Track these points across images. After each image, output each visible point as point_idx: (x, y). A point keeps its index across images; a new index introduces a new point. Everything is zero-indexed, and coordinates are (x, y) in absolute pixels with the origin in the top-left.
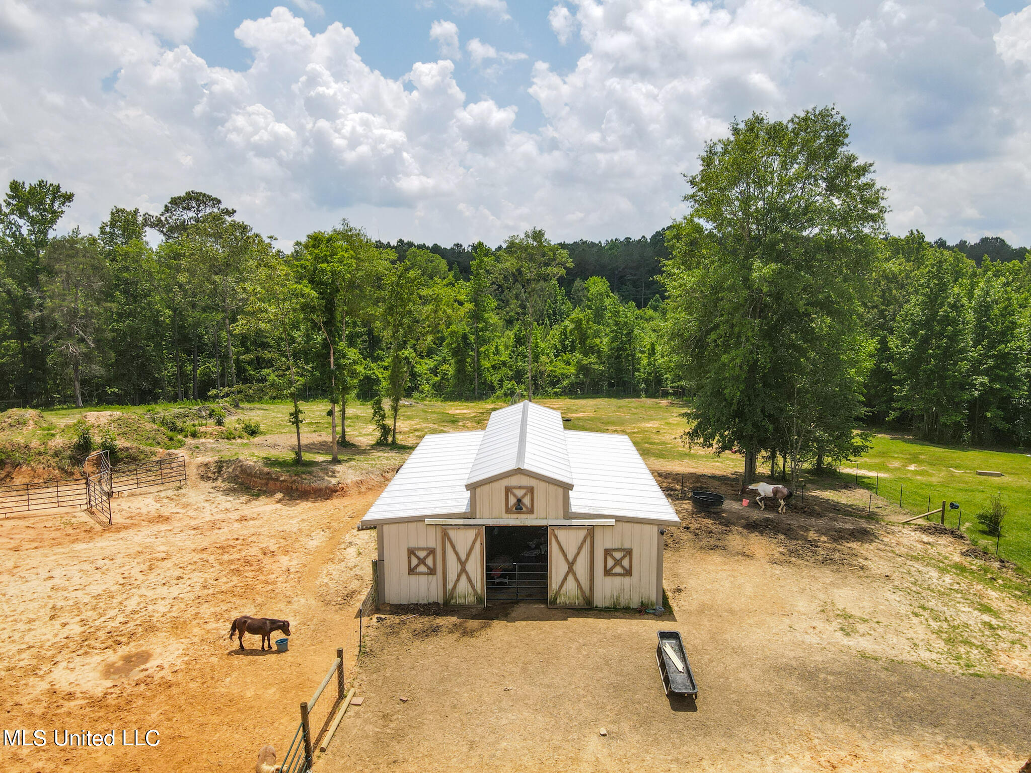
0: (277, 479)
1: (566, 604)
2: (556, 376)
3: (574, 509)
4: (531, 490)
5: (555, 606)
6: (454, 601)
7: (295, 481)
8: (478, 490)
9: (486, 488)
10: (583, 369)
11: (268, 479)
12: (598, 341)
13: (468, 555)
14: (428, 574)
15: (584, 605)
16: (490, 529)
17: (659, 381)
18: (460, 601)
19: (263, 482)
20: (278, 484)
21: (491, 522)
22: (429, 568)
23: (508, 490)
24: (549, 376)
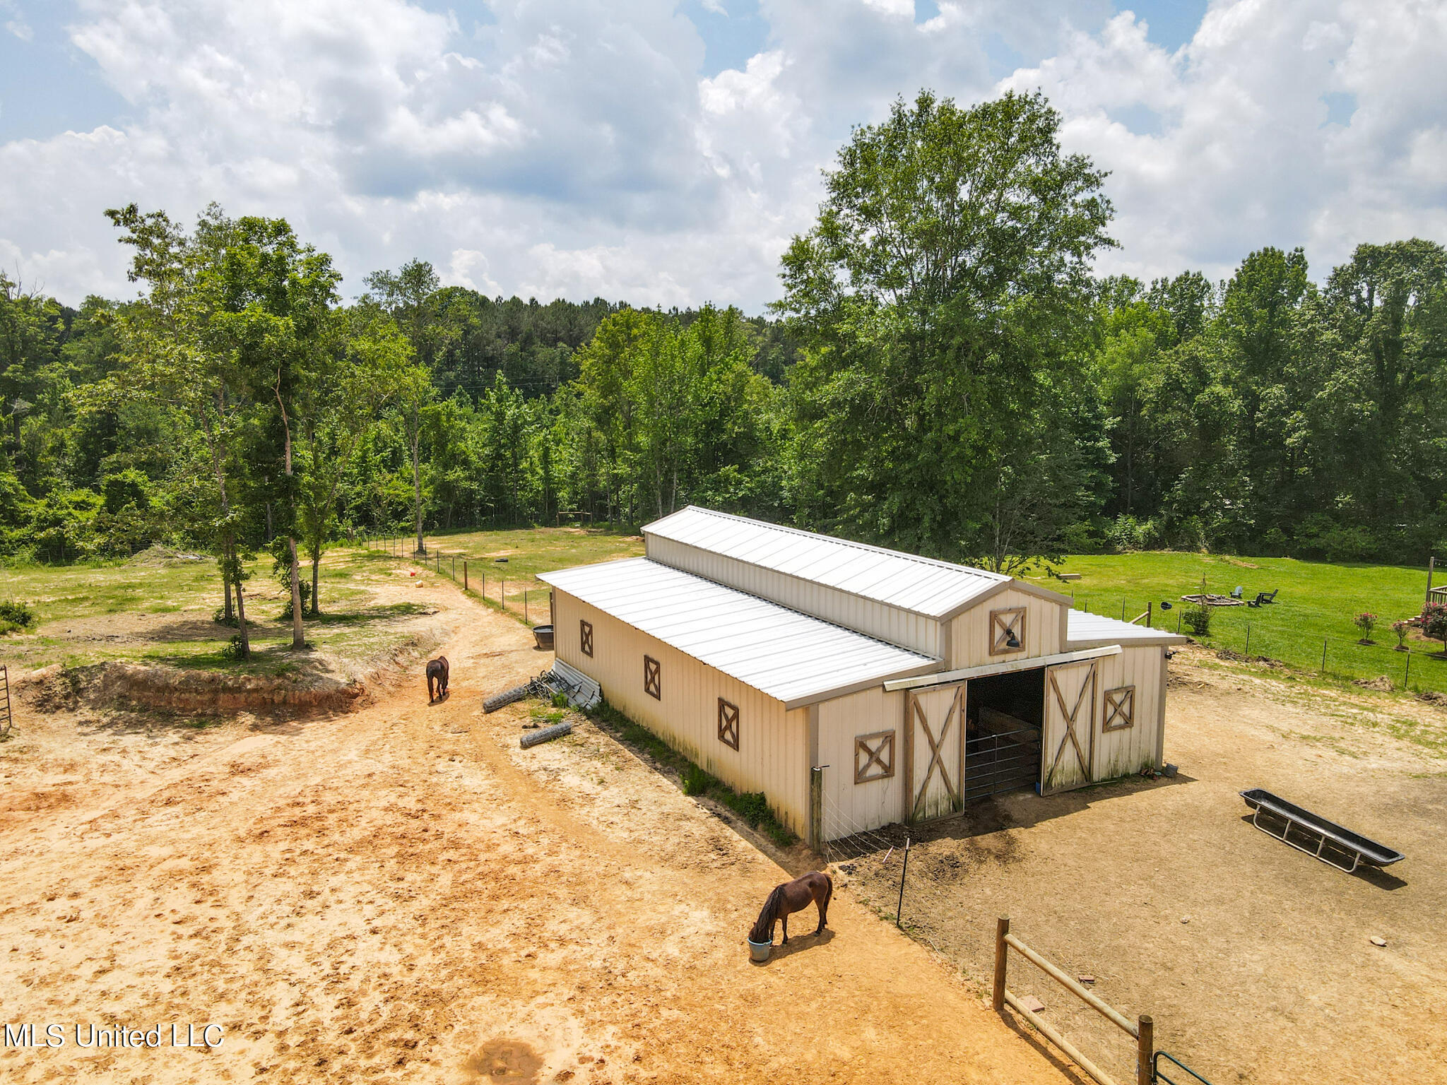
0: (239, 689)
1: (1062, 786)
2: (401, 503)
3: (1072, 636)
4: (1021, 614)
5: (1051, 792)
6: (921, 815)
7: (279, 688)
8: (955, 623)
9: (964, 618)
10: (445, 490)
11: (216, 691)
12: (462, 445)
13: (943, 733)
14: (883, 777)
15: (1082, 783)
16: (973, 684)
17: (553, 503)
18: (930, 812)
19: (206, 697)
20: (242, 697)
21: (974, 673)
22: (884, 767)
23: (994, 617)
24: (390, 504)
